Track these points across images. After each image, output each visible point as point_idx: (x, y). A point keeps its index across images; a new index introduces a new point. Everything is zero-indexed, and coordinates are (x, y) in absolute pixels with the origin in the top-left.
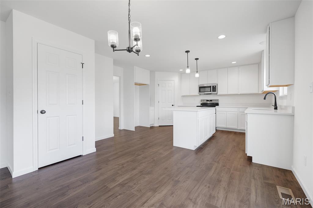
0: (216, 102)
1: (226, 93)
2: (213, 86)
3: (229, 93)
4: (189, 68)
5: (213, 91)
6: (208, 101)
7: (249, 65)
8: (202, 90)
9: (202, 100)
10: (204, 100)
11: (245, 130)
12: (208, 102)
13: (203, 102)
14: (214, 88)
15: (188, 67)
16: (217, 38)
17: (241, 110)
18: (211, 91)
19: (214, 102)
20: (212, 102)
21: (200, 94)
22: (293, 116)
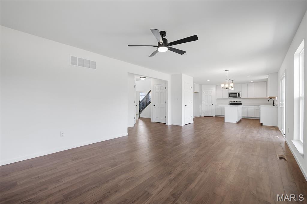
0: (240, 102)
1: (246, 97)
2: (238, 93)
3: (249, 97)
5: (238, 96)
6: (234, 102)
7: (259, 82)
8: (231, 95)
9: (230, 101)
10: (232, 101)
11: (259, 118)
14: (239, 95)
17: (256, 107)
19: (239, 102)
20: (237, 102)
21: (229, 98)
22: (278, 107)
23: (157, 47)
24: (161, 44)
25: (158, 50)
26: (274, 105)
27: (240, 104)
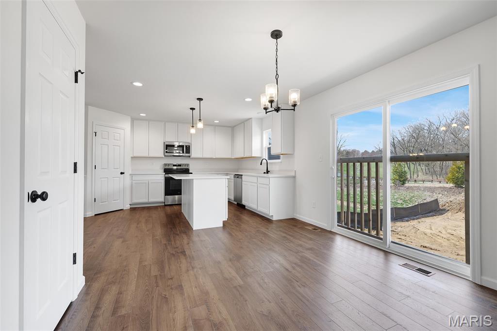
0: (186, 167)
2: (186, 146)
4: (202, 121)
5: (186, 153)
6: (174, 165)
8: (169, 149)
9: (165, 165)
10: (169, 165)
12: (175, 167)
13: (167, 167)
14: (186, 149)
15: (200, 120)
16: (244, 99)
18: (183, 153)
19: (184, 167)
20: (179, 167)
21: (165, 156)
22: (294, 177)
26: (268, 172)
27: (186, 171)
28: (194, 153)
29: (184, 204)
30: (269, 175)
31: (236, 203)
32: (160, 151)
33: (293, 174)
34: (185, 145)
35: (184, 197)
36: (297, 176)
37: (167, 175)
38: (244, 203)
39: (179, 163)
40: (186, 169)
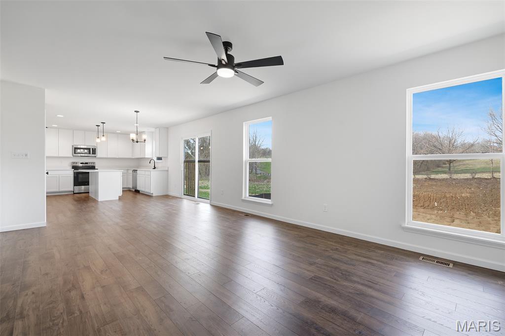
1: (105, 156)
2: (93, 149)
4: (105, 136)
6: (82, 163)
9: (73, 163)
12: (82, 165)
13: (75, 165)
15: (103, 136)
18: (90, 153)
19: (90, 165)
20: (87, 165)
21: (73, 156)
22: (168, 171)
23: (216, 67)
24: (223, 62)
25: (218, 73)
26: (155, 168)
27: (93, 168)
28: (99, 154)
29: (91, 192)
30: (156, 170)
31: (134, 190)
32: (69, 152)
33: (167, 169)
34: (91, 148)
35: (91, 187)
36: (169, 170)
37: (75, 171)
38: (138, 189)
39: (87, 162)
40: (92, 166)
